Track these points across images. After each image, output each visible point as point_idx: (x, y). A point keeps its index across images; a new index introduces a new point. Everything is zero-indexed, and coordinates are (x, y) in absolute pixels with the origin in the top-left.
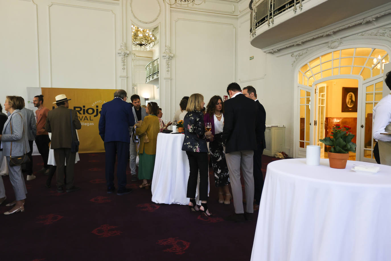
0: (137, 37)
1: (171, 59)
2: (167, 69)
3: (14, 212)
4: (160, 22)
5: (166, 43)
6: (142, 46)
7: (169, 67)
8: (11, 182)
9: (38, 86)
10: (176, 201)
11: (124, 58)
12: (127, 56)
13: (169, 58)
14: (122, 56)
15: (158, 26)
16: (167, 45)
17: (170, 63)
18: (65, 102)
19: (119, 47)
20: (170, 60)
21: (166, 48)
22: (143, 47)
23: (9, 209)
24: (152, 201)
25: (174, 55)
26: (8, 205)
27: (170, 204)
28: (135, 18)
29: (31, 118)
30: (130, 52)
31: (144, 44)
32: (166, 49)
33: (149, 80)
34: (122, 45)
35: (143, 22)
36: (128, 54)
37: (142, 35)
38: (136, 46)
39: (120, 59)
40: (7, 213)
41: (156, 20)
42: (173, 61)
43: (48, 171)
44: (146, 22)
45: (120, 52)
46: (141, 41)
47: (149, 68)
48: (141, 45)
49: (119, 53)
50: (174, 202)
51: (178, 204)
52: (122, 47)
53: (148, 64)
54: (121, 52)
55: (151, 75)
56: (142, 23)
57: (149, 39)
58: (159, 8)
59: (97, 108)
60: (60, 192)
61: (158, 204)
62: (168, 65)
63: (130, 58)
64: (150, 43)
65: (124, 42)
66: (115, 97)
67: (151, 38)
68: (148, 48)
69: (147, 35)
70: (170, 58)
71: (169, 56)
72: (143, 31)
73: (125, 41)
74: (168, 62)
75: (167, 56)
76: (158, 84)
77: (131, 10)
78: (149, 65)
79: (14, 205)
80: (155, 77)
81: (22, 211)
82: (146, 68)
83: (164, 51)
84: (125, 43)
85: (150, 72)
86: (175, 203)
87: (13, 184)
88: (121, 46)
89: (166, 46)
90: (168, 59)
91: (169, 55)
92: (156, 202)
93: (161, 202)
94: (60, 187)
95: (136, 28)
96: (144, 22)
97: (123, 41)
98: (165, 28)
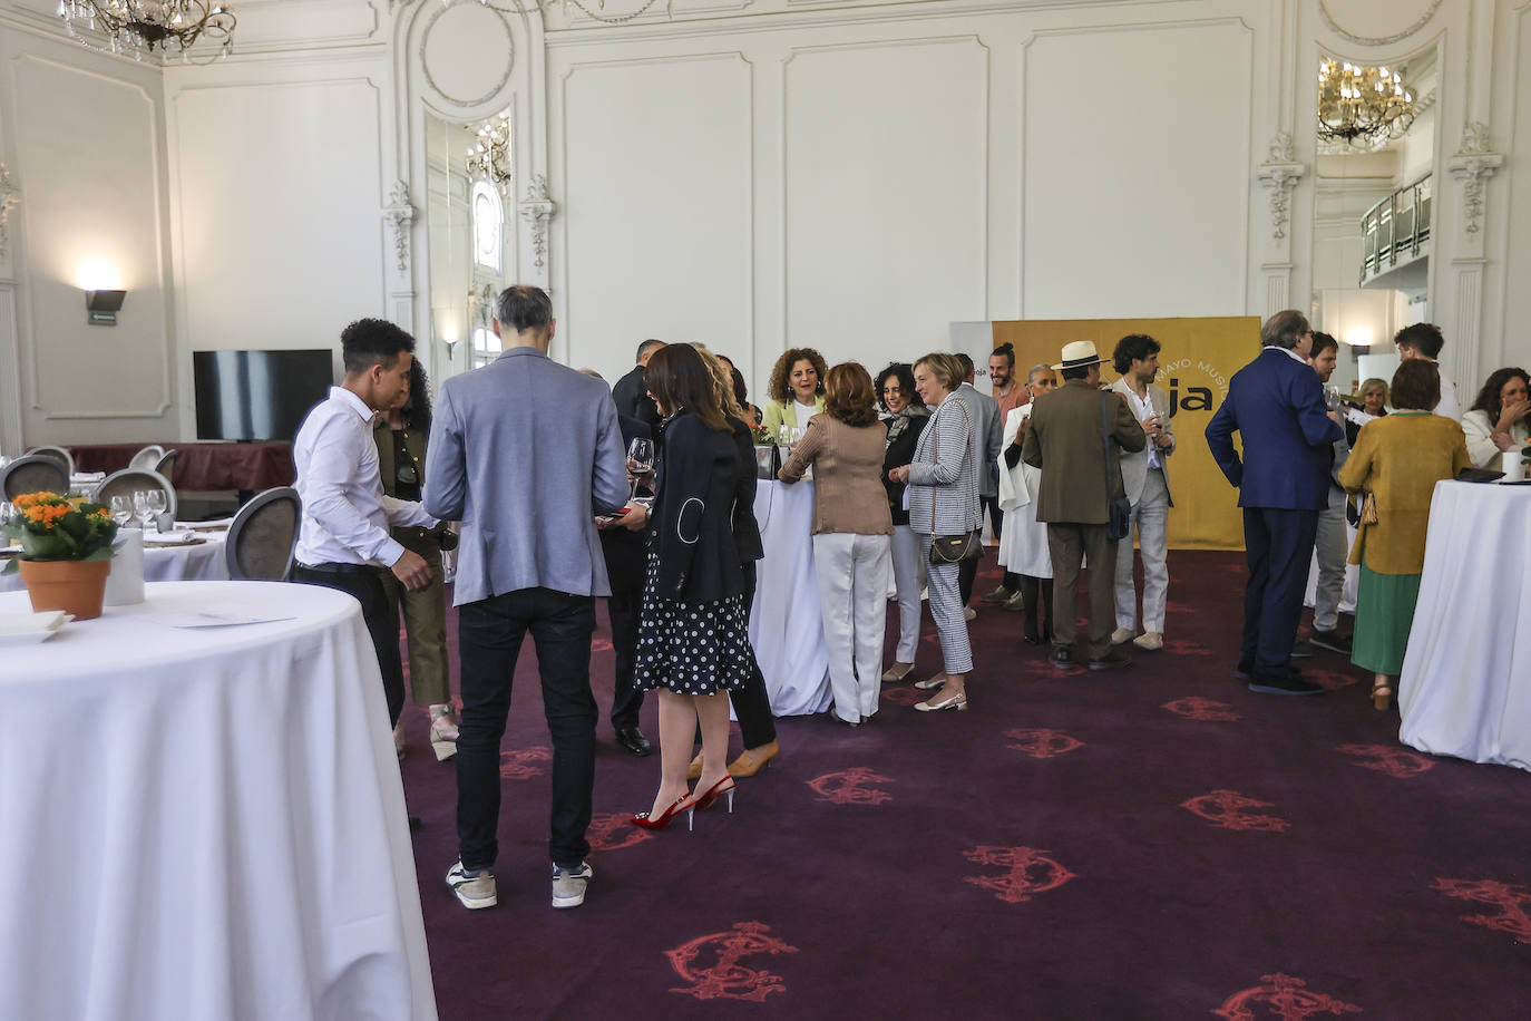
0: (1334, 105)
1: (1489, 178)
2: (1471, 223)
3: (941, 705)
4: (1445, 29)
5: (1467, 111)
6: (1354, 139)
7: (1479, 214)
8: (934, 615)
9: (982, 318)
10: (1511, 755)
11: (1281, 195)
12: (1295, 186)
13: (1479, 174)
14: (1276, 186)
15: (1434, 49)
16: (1474, 118)
17: (1485, 193)
18: (1089, 369)
19: (1262, 155)
20: (1485, 182)
21: (1469, 133)
22: (1358, 141)
23: (927, 695)
24: (1401, 738)
25: (1505, 160)
26: (921, 685)
27: (1479, 761)
28: (1335, 28)
29: (993, 424)
30: (1308, 171)
31: (1363, 130)
32: (1467, 139)
33: (1377, 270)
34: (1276, 144)
35: (1367, 39)
36: (1298, 178)
37: (1357, 94)
38: (1329, 139)
39: (1264, 198)
40: (922, 707)
41: (1423, 25)
42: (1500, 185)
43: (1015, 598)
44: (1379, 40)
45: (1266, 171)
46: (1352, 118)
47: (1379, 224)
48: (1350, 133)
49: (1261, 179)
50: (1500, 756)
51: (1519, 766)
52: (1277, 154)
53: (1375, 206)
54: (1272, 171)
55: (1386, 252)
56: (1365, 45)
57: (1390, 105)
59: (1174, 388)
60: (1061, 666)
61: (1428, 755)
62: (1476, 204)
63: (1305, 193)
64: (1391, 121)
65: (1283, 133)
66: (1264, 344)
67: (1395, 99)
68: (1379, 141)
69: (1380, 88)
70: (1487, 173)
71: (1479, 168)
72: (1365, 75)
73: (1287, 127)
74: (1474, 191)
75: (1470, 167)
76: (1426, 285)
78: (1378, 212)
79: (938, 688)
80: (1406, 257)
81: (960, 706)
82: (1365, 225)
83: (1455, 143)
84: (1288, 136)
85: (1380, 238)
86: (1503, 763)
87: (939, 623)
88: (1272, 149)
89: (1467, 125)
90: (1474, 180)
91: (1481, 161)
92: (1420, 747)
93: (1438, 747)
94: (1061, 650)
95: (1333, 70)
96: (1373, 40)
97: (1280, 130)
98: (1469, 48)
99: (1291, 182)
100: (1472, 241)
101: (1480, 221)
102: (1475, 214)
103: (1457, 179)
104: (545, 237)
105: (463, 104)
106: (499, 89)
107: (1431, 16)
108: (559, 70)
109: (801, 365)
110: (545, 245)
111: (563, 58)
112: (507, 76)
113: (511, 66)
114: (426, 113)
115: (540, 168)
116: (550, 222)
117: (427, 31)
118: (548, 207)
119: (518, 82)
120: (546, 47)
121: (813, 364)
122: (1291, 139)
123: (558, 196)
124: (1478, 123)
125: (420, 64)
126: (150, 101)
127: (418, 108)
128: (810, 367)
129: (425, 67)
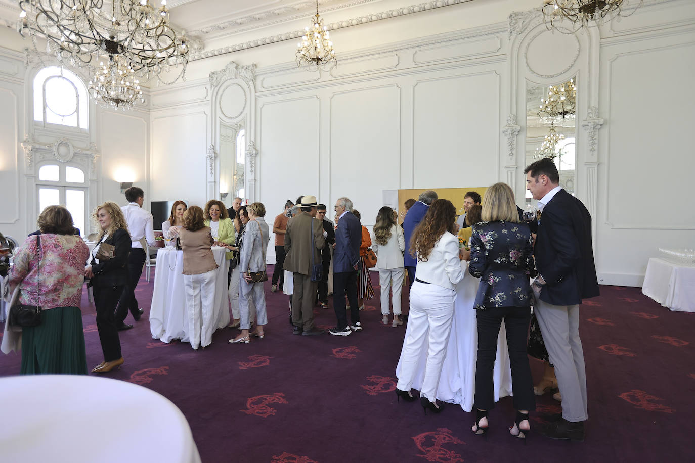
1: (599, 129)
2: (592, 148)
4: (579, 70)
5: (589, 101)
7: (595, 144)
11: (511, 139)
12: (517, 135)
13: (594, 127)
15: (575, 77)
16: (593, 104)
17: (597, 135)
18: (312, 208)
19: (504, 123)
20: (597, 131)
21: (590, 111)
25: (606, 121)
28: (533, 72)
30: (522, 128)
32: (589, 113)
39: (505, 140)
41: (570, 68)
42: (605, 131)
45: (505, 129)
54: (507, 129)
58: (578, 47)
62: (593, 140)
63: (522, 137)
70: (598, 127)
71: (594, 125)
73: (514, 112)
74: (593, 134)
75: (590, 125)
77: (527, 62)
84: (514, 115)
88: (508, 120)
89: (589, 107)
90: (592, 130)
91: (594, 122)
96: (548, 76)
97: (511, 113)
98: (589, 77)
99: (516, 133)
100: (592, 155)
101: (596, 147)
102: (593, 144)
103: (585, 129)
104: (254, 162)
105: (231, 118)
106: (242, 113)
107: (572, 65)
108: (260, 105)
109: (214, 207)
110: (254, 165)
111: (261, 101)
112: (244, 108)
113: (245, 104)
114: (220, 122)
115: (253, 139)
116: (256, 157)
117: (221, 96)
118: (254, 152)
119: (247, 111)
120: (256, 98)
121: (219, 207)
122: (516, 117)
123: (258, 148)
124: (594, 107)
125: (219, 106)
126: (145, 123)
127: (218, 120)
128: (218, 208)
129: (220, 107)
